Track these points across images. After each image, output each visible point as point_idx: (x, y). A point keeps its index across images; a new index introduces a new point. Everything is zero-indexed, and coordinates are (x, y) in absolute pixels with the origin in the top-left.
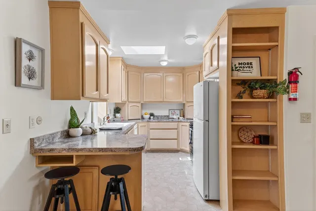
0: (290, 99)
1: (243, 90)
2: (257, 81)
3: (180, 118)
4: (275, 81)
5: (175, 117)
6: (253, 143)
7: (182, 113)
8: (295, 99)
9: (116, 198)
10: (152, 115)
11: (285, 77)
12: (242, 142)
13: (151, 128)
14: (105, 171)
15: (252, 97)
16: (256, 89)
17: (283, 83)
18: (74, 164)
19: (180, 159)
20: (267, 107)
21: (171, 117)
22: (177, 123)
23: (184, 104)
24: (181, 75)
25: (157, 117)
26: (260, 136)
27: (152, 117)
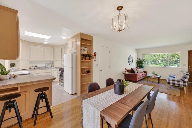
0: (94, 60)
1: (83, 57)
2: (87, 55)
3: (52, 67)
4: (91, 55)
5: (49, 67)
6: (86, 73)
7: (52, 65)
8: (95, 60)
9: (42, 101)
10: (36, 66)
11: (93, 54)
12: (83, 73)
13: (37, 73)
14: (36, 91)
15: (85, 60)
16: (87, 57)
17: (93, 56)
18: (19, 91)
19: (55, 85)
20: (89, 63)
21: (46, 67)
22: (50, 70)
23: (53, 61)
24: (53, 48)
25: (39, 68)
26: (87, 71)
27: (36, 68)
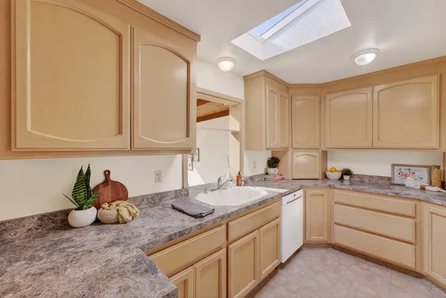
3: (428, 188)
10: (346, 173)
22: (413, 203)
